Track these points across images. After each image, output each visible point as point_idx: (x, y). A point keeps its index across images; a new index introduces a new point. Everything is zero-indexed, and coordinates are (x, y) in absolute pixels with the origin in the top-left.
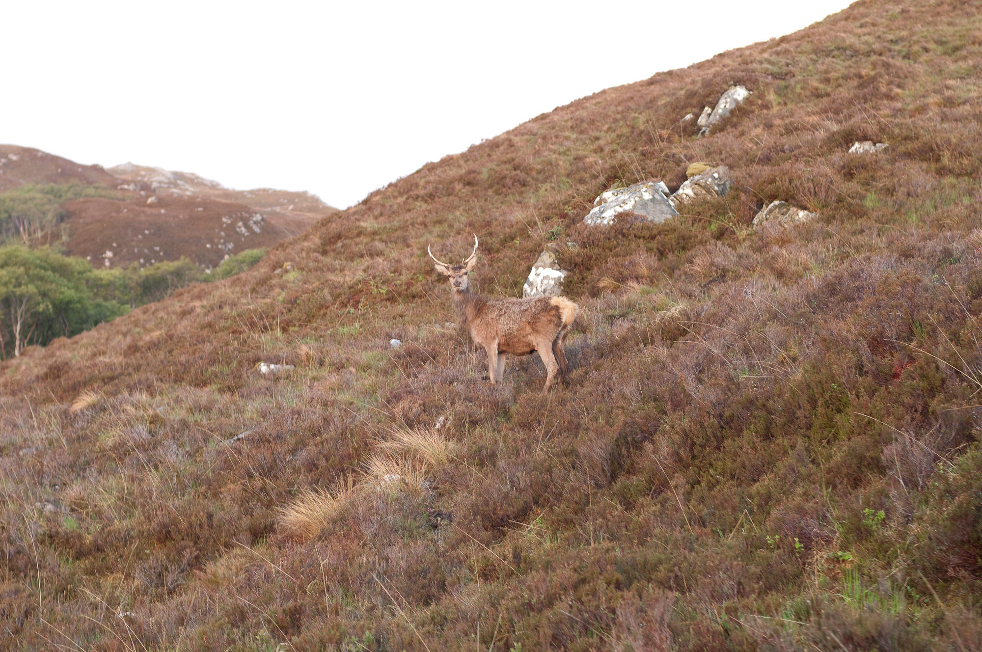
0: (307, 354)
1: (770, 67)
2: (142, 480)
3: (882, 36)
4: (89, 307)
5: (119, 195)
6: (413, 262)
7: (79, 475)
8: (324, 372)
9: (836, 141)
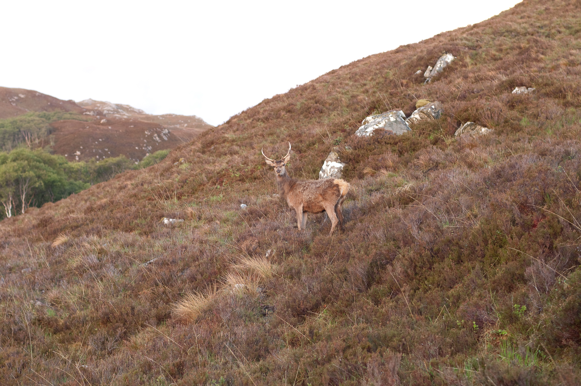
0: (191, 213)
1: (467, 42)
2: (93, 287)
3: (534, 24)
4: (66, 184)
5: (84, 118)
6: (255, 158)
7: (56, 284)
8: (201, 223)
9: (504, 86)
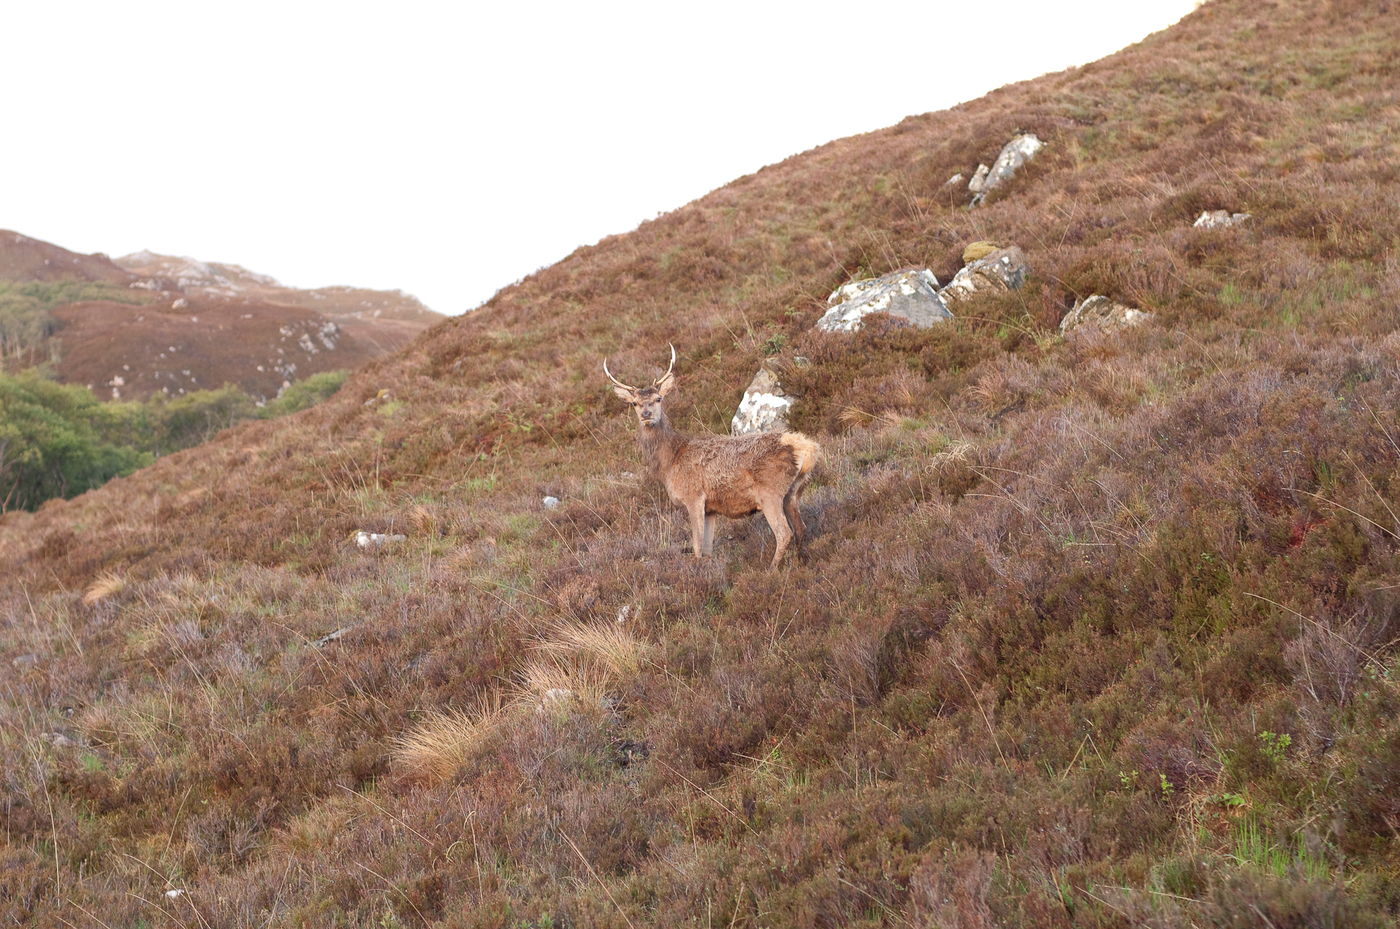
0: (424, 518)
1: (1071, 107)
2: (193, 700)
3: (1231, 63)
4: (95, 455)
5: (132, 296)
6: (566, 387)
7: (102, 694)
8: (449, 544)
9: (1175, 210)
